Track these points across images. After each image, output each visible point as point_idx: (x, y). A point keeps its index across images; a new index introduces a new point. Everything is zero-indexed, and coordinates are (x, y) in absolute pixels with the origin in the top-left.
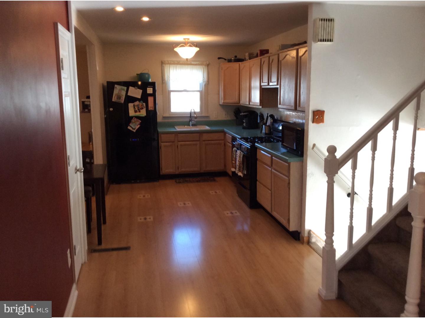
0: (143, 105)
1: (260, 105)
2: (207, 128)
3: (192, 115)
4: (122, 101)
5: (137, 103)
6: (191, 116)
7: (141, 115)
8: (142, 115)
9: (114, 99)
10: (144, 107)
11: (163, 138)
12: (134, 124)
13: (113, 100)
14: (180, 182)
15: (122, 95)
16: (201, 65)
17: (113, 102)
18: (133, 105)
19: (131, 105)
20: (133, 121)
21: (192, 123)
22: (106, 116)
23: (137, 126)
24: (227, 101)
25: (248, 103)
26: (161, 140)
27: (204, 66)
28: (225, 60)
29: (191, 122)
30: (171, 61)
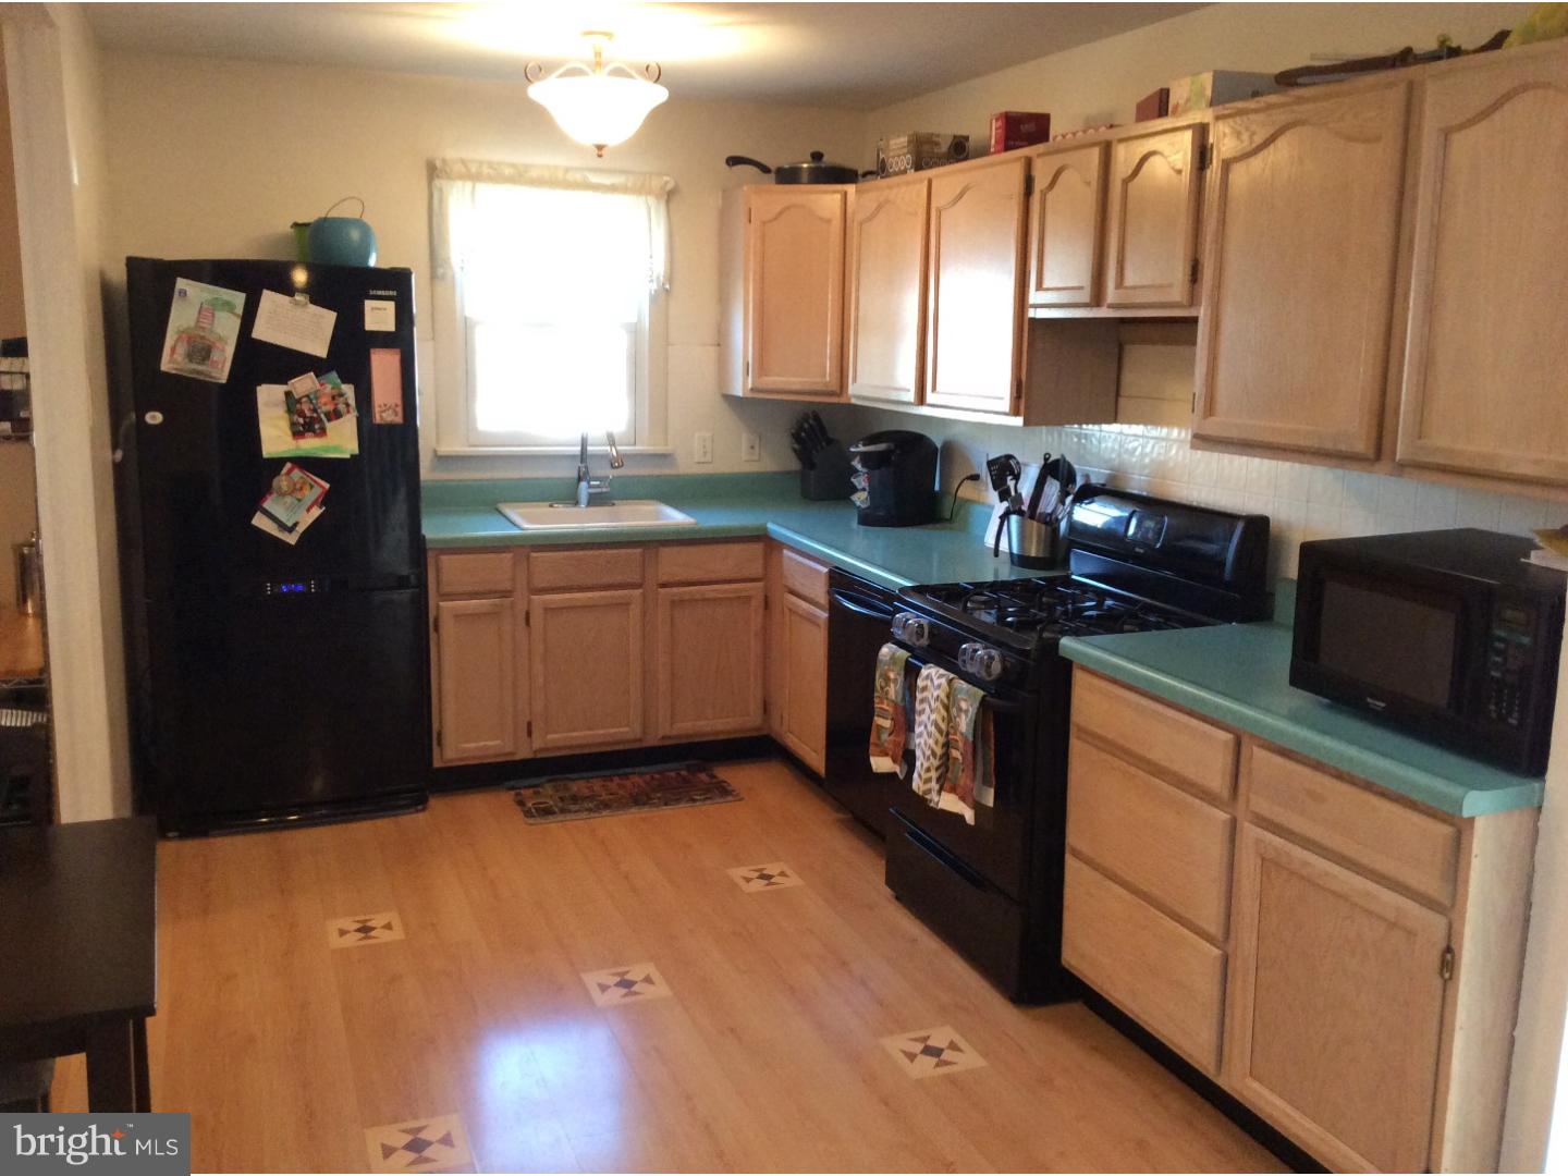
0: (341, 395)
1: (1015, 412)
2: (675, 517)
3: (589, 448)
4: (221, 369)
5: (304, 384)
6: (583, 455)
7: (327, 449)
8: (336, 449)
9: (172, 360)
10: (348, 405)
11: (448, 572)
12: (289, 499)
13: (166, 365)
14: (547, 812)
15: (220, 339)
16: (639, 190)
17: (167, 374)
18: (283, 397)
19: (269, 398)
20: (281, 482)
21: (591, 491)
22: (119, 455)
23: (308, 510)
24: (775, 380)
25: (911, 396)
26: (438, 583)
27: (651, 200)
28: (765, 169)
29: (583, 484)
30: (481, 163)
